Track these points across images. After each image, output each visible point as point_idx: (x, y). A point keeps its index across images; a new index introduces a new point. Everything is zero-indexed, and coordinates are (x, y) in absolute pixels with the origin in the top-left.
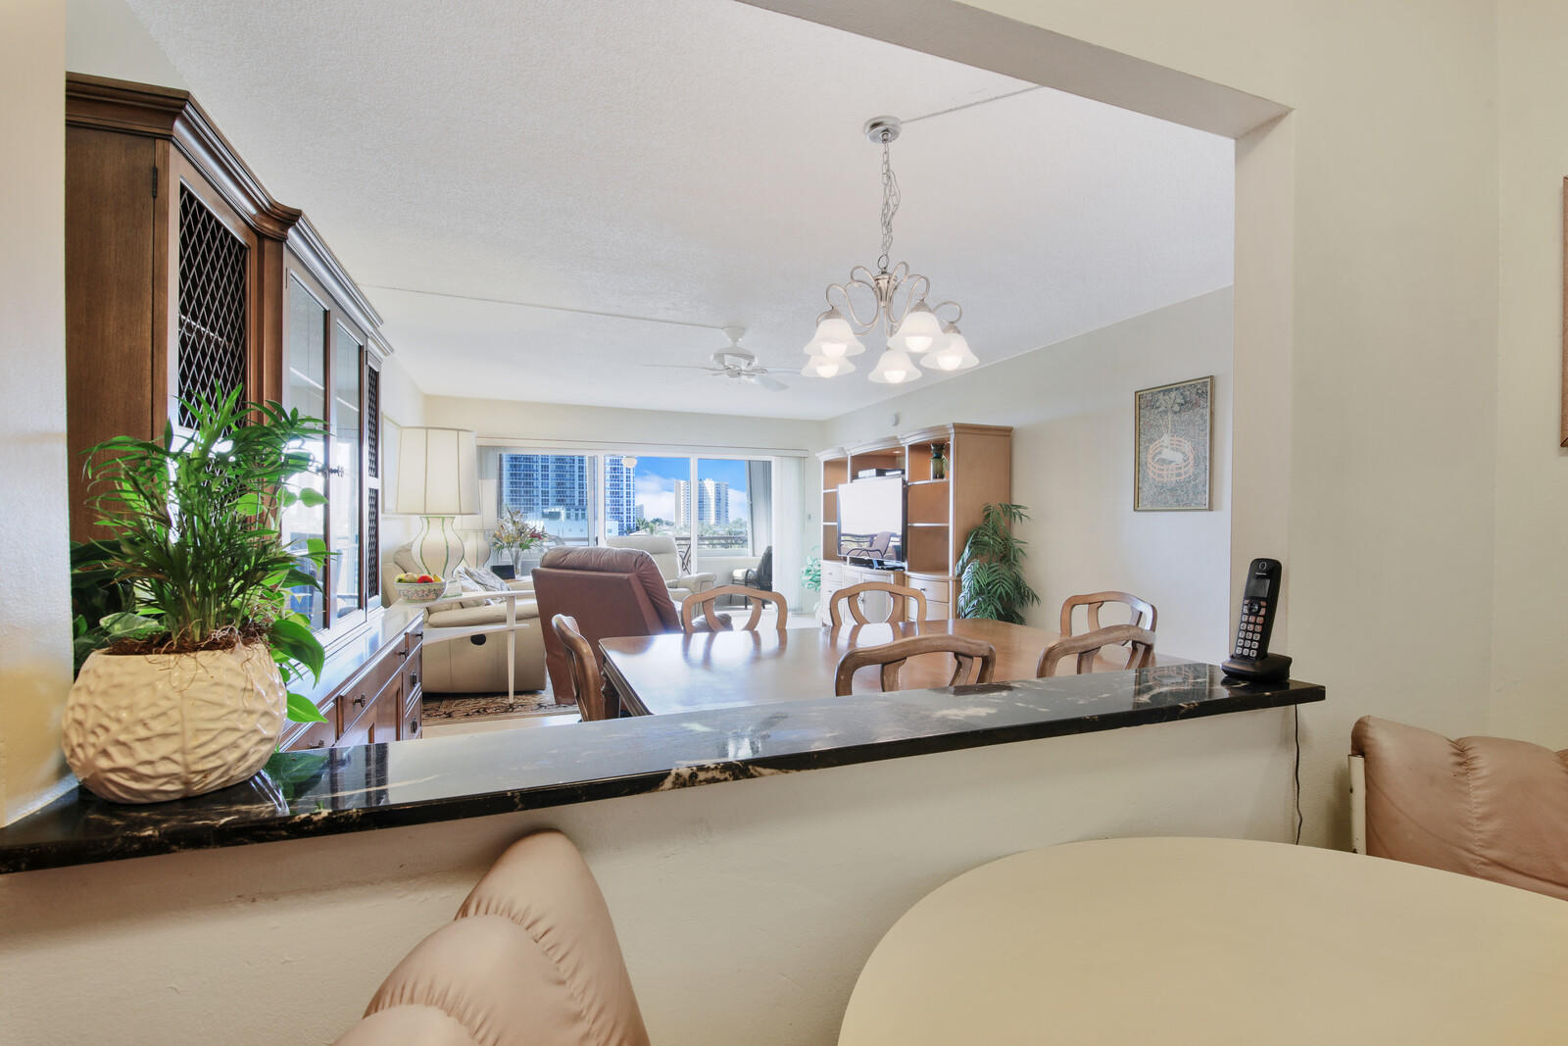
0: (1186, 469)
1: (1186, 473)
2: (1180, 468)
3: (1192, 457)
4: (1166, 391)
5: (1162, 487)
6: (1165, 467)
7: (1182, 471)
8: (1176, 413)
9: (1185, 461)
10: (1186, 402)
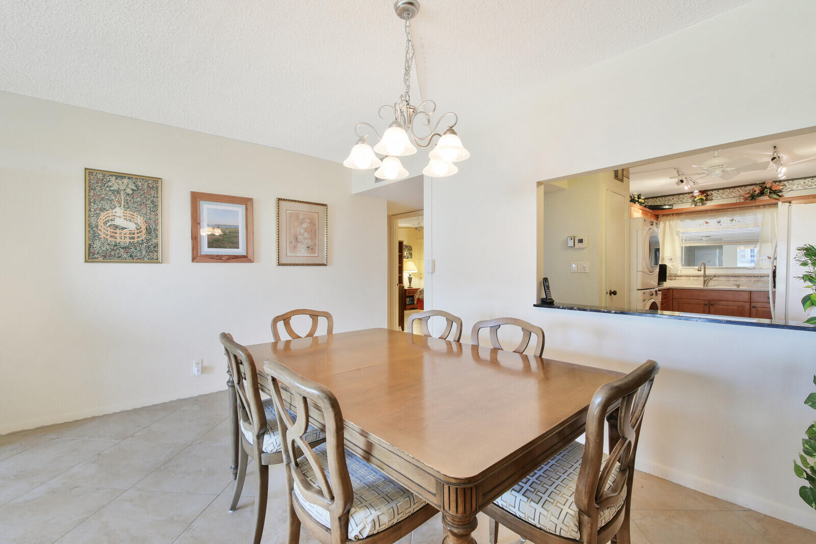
0: (139, 235)
1: (138, 237)
2: (134, 234)
3: (144, 228)
4: (120, 176)
5: (116, 245)
6: (118, 231)
7: (136, 235)
8: (128, 194)
9: (137, 229)
10: (138, 189)
